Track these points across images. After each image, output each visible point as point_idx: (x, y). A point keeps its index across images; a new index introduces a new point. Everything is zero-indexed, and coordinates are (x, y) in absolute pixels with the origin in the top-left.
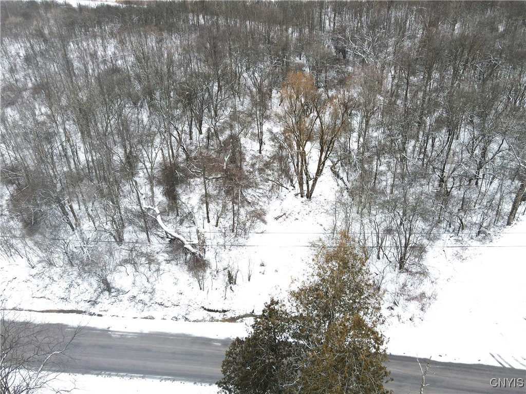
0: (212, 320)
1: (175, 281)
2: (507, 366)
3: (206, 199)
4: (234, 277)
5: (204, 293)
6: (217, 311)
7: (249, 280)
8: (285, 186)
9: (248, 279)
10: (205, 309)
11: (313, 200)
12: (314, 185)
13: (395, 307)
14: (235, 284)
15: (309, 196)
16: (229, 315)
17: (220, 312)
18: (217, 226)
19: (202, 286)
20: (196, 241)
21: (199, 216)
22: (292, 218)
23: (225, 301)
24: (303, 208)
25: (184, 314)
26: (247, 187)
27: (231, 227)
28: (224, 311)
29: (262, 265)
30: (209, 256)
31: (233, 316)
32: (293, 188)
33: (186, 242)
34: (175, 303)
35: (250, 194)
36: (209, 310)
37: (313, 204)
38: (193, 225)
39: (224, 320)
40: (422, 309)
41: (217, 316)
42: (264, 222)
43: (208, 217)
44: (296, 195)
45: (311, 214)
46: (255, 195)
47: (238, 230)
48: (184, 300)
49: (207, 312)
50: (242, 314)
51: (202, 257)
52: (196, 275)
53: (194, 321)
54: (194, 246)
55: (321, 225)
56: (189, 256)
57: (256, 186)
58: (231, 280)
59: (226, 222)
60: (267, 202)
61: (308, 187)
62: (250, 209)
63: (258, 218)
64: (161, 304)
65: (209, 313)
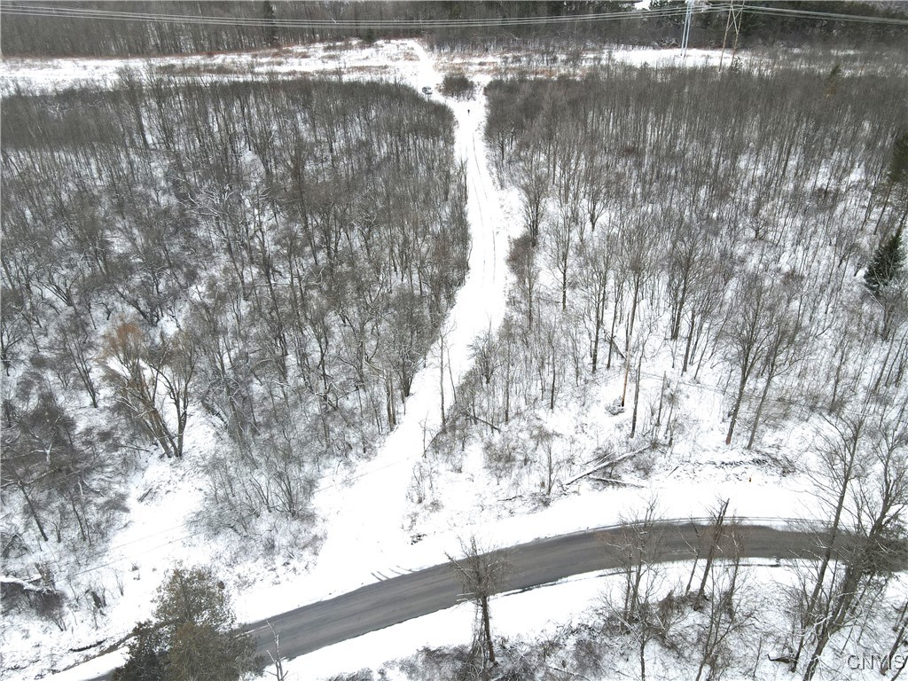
0: (87, 659)
1: (24, 634)
2: (384, 579)
3: (31, 509)
4: (102, 599)
5: (67, 634)
6: (91, 647)
7: (122, 593)
8: (143, 447)
9: (120, 593)
10: (75, 651)
11: (185, 457)
12: (180, 440)
13: (291, 561)
14: (105, 605)
15: (179, 454)
16: (107, 645)
17: (94, 646)
18: (59, 541)
19: (62, 626)
20: (38, 576)
21: (30, 538)
22: (162, 492)
23: (98, 632)
24: (173, 474)
25: (48, 666)
26: (89, 471)
27: (81, 536)
28: (99, 643)
29: (135, 568)
30: (60, 585)
31: (112, 644)
32: (155, 446)
33: (24, 583)
34: (34, 659)
35: (95, 481)
36: (80, 650)
37: (186, 463)
38: (24, 552)
39: (102, 653)
41: (92, 652)
42: (126, 510)
43: (43, 534)
44: (162, 457)
45: (186, 478)
46: (103, 477)
47: (92, 539)
48: (44, 651)
49: (78, 653)
50: (123, 637)
51: (52, 592)
52: (51, 617)
53: (65, 669)
54: (36, 582)
55: (201, 490)
56: (32, 597)
57: (102, 465)
58: (99, 602)
59: (73, 533)
60: (123, 481)
61: (173, 445)
62: (101, 500)
63: (116, 509)
64: (16, 668)
65: (81, 652)
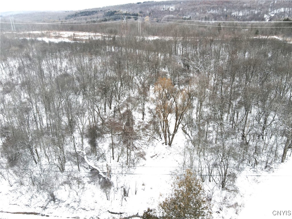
1: (93, 194)
3: (112, 146)
4: (127, 192)
5: (110, 202)
6: (117, 213)
7: (136, 194)
8: (156, 138)
9: (135, 193)
10: (110, 212)
11: (172, 146)
12: (172, 138)
13: (220, 212)
14: (128, 196)
15: (170, 144)
16: (124, 216)
17: (118, 214)
18: (118, 161)
19: (108, 198)
20: (106, 171)
21: (108, 156)
22: (160, 157)
23: (121, 207)
24: (166, 151)
25: (97, 215)
26: (135, 139)
27: (126, 162)
28: (121, 213)
29: (143, 185)
30: (113, 179)
31: (126, 217)
32: (161, 139)
33: (100, 172)
34: (92, 209)
35: (137, 143)
36: (112, 213)
37: (172, 149)
38: (104, 161)
40: (236, 213)
41: (116, 216)
42: (145, 159)
43: (113, 156)
44: (163, 144)
45: (171, 155)
46: (140, 143)
47: (130, 163)
48: (97, 207)
49: (110, 214)
50: (131, 215)
51: (109, 180)
52: (105, 191)
54: (104, 173)
55: (177, 161)
56: (101, 179)
57: (141, 138)
58: (125, 194)
59: (123, 159)
60: (146, 148)
61: (169, 139)
62: (137, 152)
63: (141, 157)
64: (84, 209)
65: (112, 214)
